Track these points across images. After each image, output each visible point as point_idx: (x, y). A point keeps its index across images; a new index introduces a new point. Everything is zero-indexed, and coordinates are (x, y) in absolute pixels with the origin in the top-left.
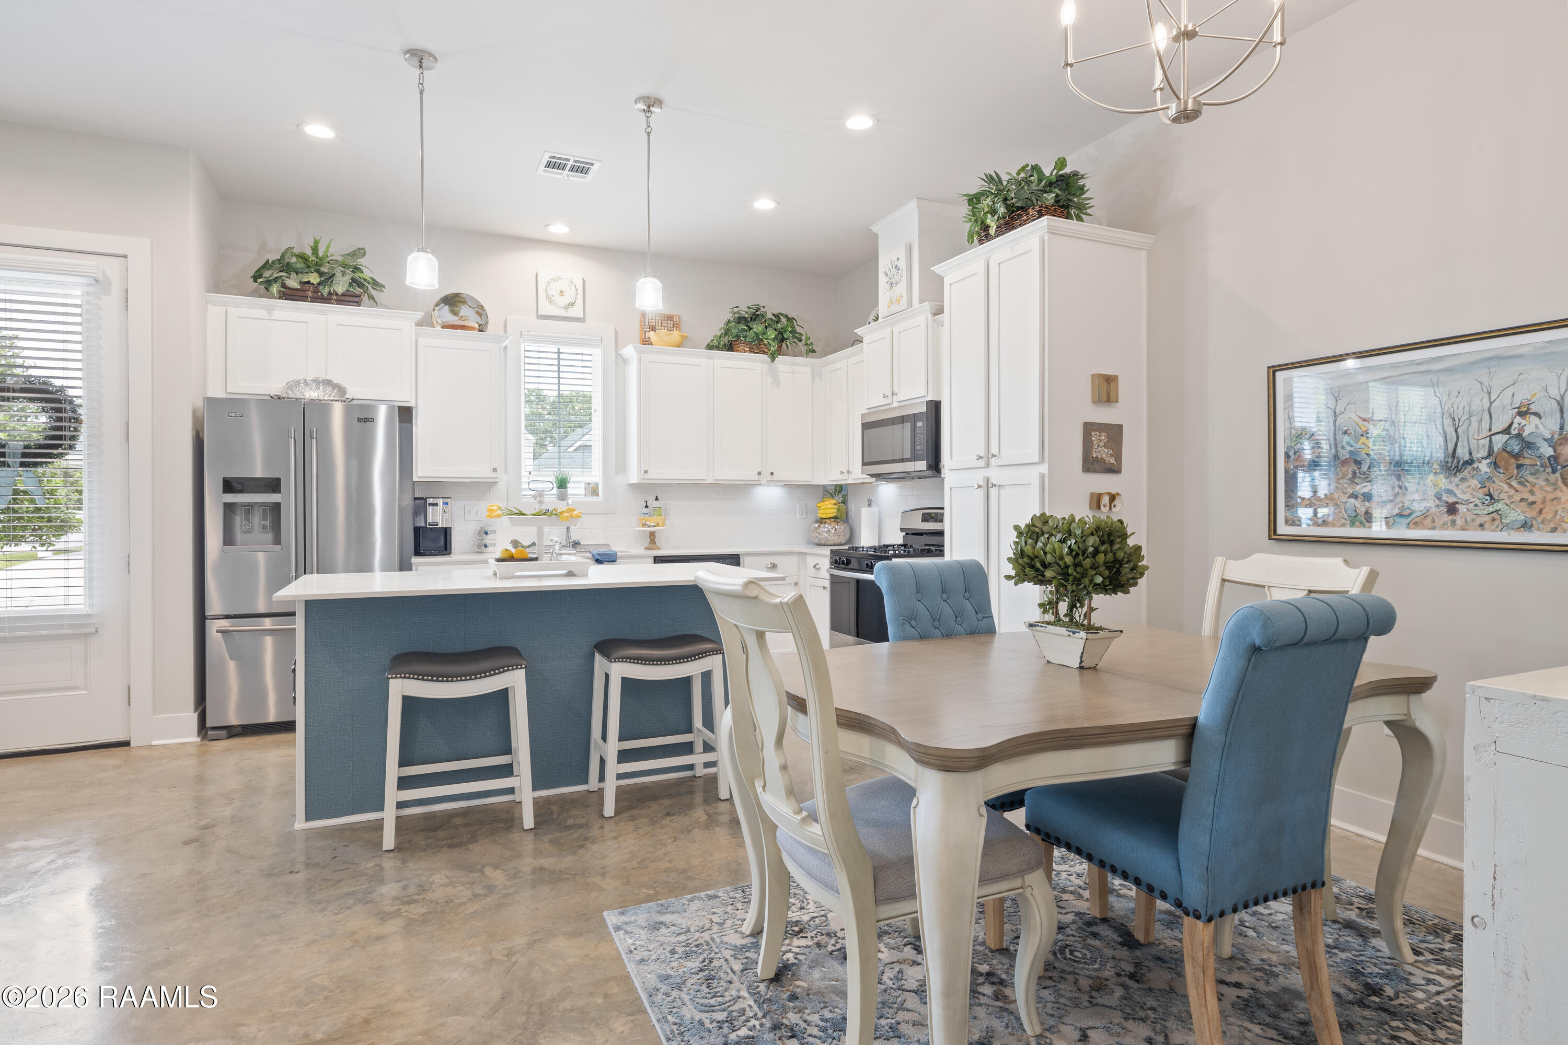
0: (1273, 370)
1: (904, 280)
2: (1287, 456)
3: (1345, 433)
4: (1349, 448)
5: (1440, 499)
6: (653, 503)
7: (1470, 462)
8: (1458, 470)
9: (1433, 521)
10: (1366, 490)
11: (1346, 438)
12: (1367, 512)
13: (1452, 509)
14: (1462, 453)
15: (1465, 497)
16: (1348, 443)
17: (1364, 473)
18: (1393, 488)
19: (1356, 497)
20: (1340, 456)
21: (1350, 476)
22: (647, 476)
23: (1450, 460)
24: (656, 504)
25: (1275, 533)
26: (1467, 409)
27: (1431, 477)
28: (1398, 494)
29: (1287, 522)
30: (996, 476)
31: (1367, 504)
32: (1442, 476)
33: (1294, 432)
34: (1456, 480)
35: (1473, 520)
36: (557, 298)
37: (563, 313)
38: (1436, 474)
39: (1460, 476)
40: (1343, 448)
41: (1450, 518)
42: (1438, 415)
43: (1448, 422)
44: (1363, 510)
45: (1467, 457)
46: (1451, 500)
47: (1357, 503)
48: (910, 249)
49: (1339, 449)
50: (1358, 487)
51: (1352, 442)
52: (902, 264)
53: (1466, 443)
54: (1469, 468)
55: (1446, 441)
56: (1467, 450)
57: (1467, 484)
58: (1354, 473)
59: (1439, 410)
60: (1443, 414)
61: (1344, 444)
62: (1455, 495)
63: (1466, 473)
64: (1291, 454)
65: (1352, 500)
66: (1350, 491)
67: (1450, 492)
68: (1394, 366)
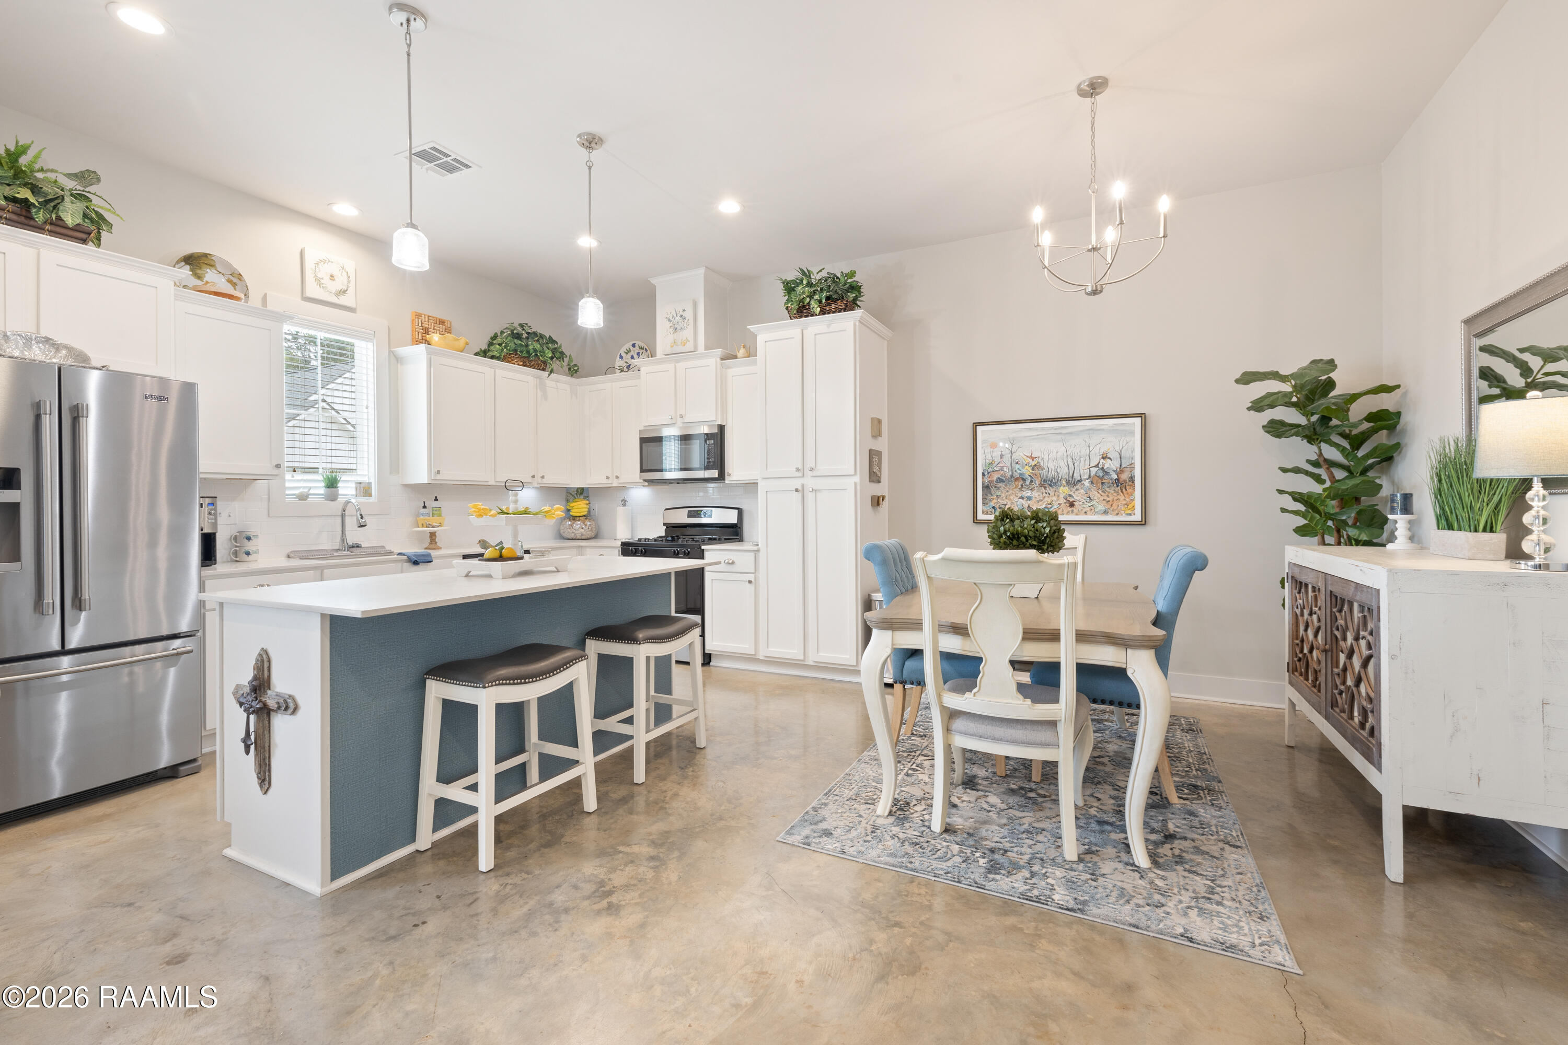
0: (976, 425)
1: (691, 328)
2: (983, 475)
3: (1017, 463)
4: (1019, 472)
5: (1066, 499)
6: (431, 504)
7: (1080, 481)
8: (1075, 485)
9: (1063, 511)
10: (1028, 495)
11: (1018, 466)
12: (1029, 507)
13: (1072, 505)
14: (1077, 476)
15: (1078, 498)
16: (1019, 469)
17: (1027, 486)
18: (1043, 493)
19: (1023, 498)
20: (1014, 476)
21: (1020, 487)
22: (438, 477)
23: (1071, 479)
24: (435, 504)
25: (977, 520)
26: (1079, 454)
27: (1062, 488)
28: (1045, 497)
29: (983, 512)
30: (810, 483)
31: (1029, 502)
32: (1067, 488)
33: (987, 461)
34: (1074, 490)
35: (1082, 510)
36: (326, 281)
37: (333, 299)
38: (1064, 486)
39: (1075, 488)
40: (1016, 471)
41: (1071, 509)
42: (1065, 456)
43: (1070, 460)
44: (1027, 505)
45: (1079, 479)
46: (1071, 500)
47: (1023, 502)
48: (695, 305)
49: (1014, 471)
50: (1024, 493)
51: (1021, 469)
52: (689, 314)
53: (1078, 471)
54: (1080, 484)
55: (1069, 469)
56: (1079, 475)
57: (1079, 492)
58: (1022, 486)
59: (1065, 454)
60: (1067, 456)
61: (1016, 469)
62: (1073, 497)
63: (1078, 487)
64: (986, 473)
65: (1021, 500)
66: (1020, 495)
67: (1070, 496)
68: (1043, 429)
